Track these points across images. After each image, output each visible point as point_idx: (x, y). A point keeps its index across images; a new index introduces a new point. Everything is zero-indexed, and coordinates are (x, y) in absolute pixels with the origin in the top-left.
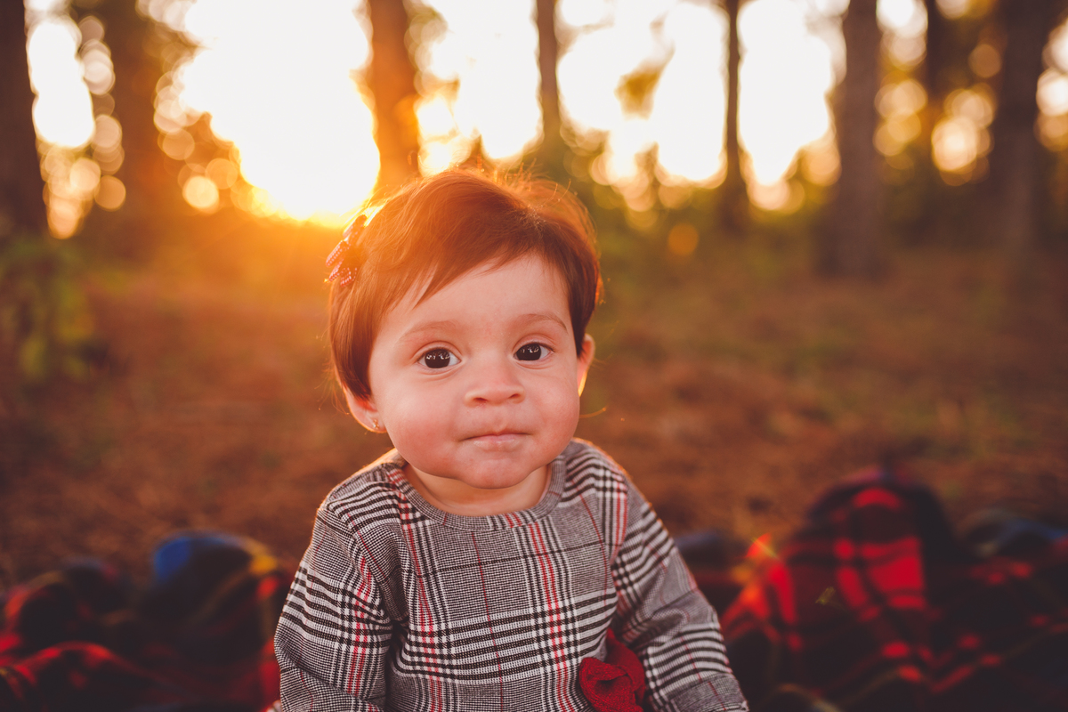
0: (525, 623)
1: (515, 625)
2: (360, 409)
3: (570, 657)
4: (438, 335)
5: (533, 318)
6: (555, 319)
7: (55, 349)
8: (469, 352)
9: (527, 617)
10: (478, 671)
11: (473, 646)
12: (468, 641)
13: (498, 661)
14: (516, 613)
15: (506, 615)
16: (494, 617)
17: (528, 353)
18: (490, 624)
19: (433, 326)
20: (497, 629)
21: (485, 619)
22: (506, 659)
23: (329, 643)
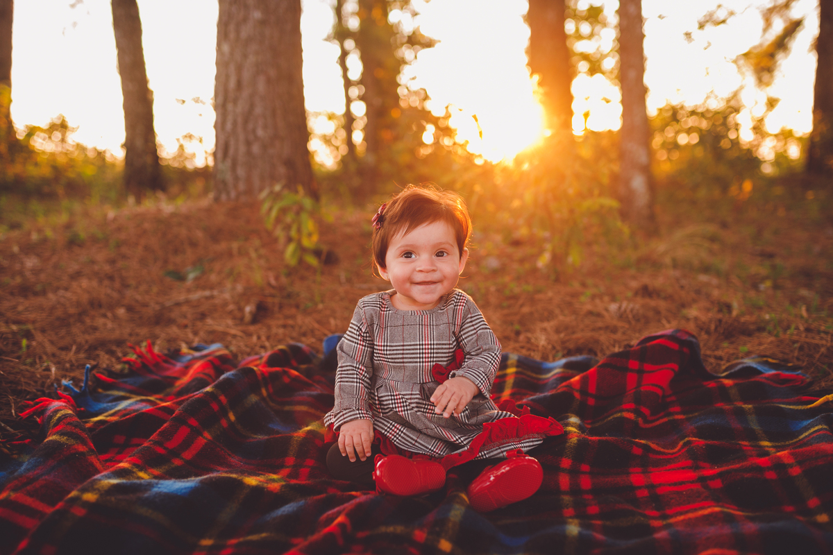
0: (416, 347)
1: (412, 347)
2: (383, 272)
3: (430, 362)
4: (409, 248)
5: (441, 243)
6: (449, 244)
7: (302, 249)
8: (419, 255)
9: (417, 345)
10: (396, 361)
11: (395, 352)
12: (393, 350)
13: (403, 358)
14: (413, 343)
15: (409, 343)
16: (405, 344)
17: (440, 254)
18: (403, 346)
19: (407, 246)
20: (405, 348)
21: (402, 344)
22: (406, 358)
23: (352, 343)
